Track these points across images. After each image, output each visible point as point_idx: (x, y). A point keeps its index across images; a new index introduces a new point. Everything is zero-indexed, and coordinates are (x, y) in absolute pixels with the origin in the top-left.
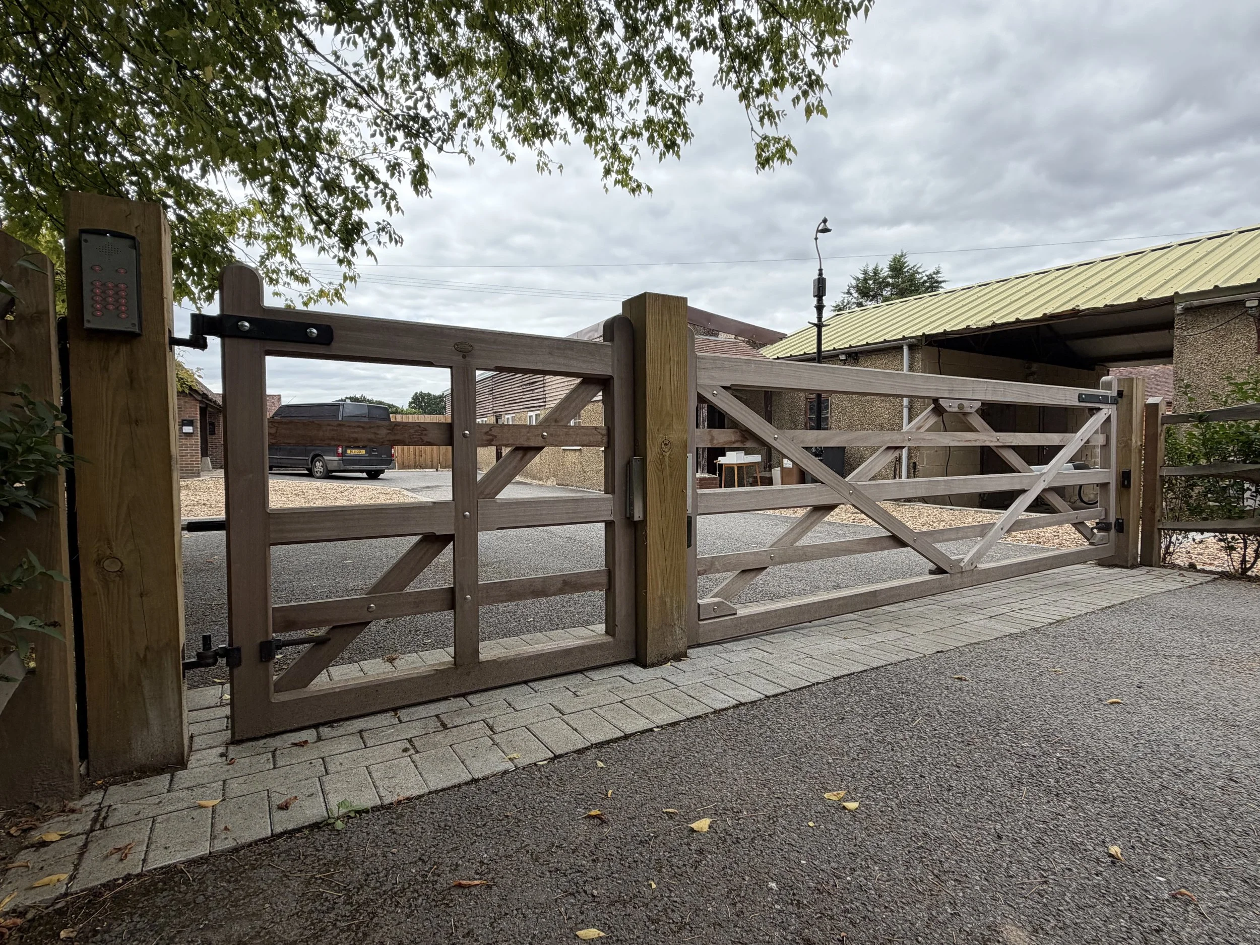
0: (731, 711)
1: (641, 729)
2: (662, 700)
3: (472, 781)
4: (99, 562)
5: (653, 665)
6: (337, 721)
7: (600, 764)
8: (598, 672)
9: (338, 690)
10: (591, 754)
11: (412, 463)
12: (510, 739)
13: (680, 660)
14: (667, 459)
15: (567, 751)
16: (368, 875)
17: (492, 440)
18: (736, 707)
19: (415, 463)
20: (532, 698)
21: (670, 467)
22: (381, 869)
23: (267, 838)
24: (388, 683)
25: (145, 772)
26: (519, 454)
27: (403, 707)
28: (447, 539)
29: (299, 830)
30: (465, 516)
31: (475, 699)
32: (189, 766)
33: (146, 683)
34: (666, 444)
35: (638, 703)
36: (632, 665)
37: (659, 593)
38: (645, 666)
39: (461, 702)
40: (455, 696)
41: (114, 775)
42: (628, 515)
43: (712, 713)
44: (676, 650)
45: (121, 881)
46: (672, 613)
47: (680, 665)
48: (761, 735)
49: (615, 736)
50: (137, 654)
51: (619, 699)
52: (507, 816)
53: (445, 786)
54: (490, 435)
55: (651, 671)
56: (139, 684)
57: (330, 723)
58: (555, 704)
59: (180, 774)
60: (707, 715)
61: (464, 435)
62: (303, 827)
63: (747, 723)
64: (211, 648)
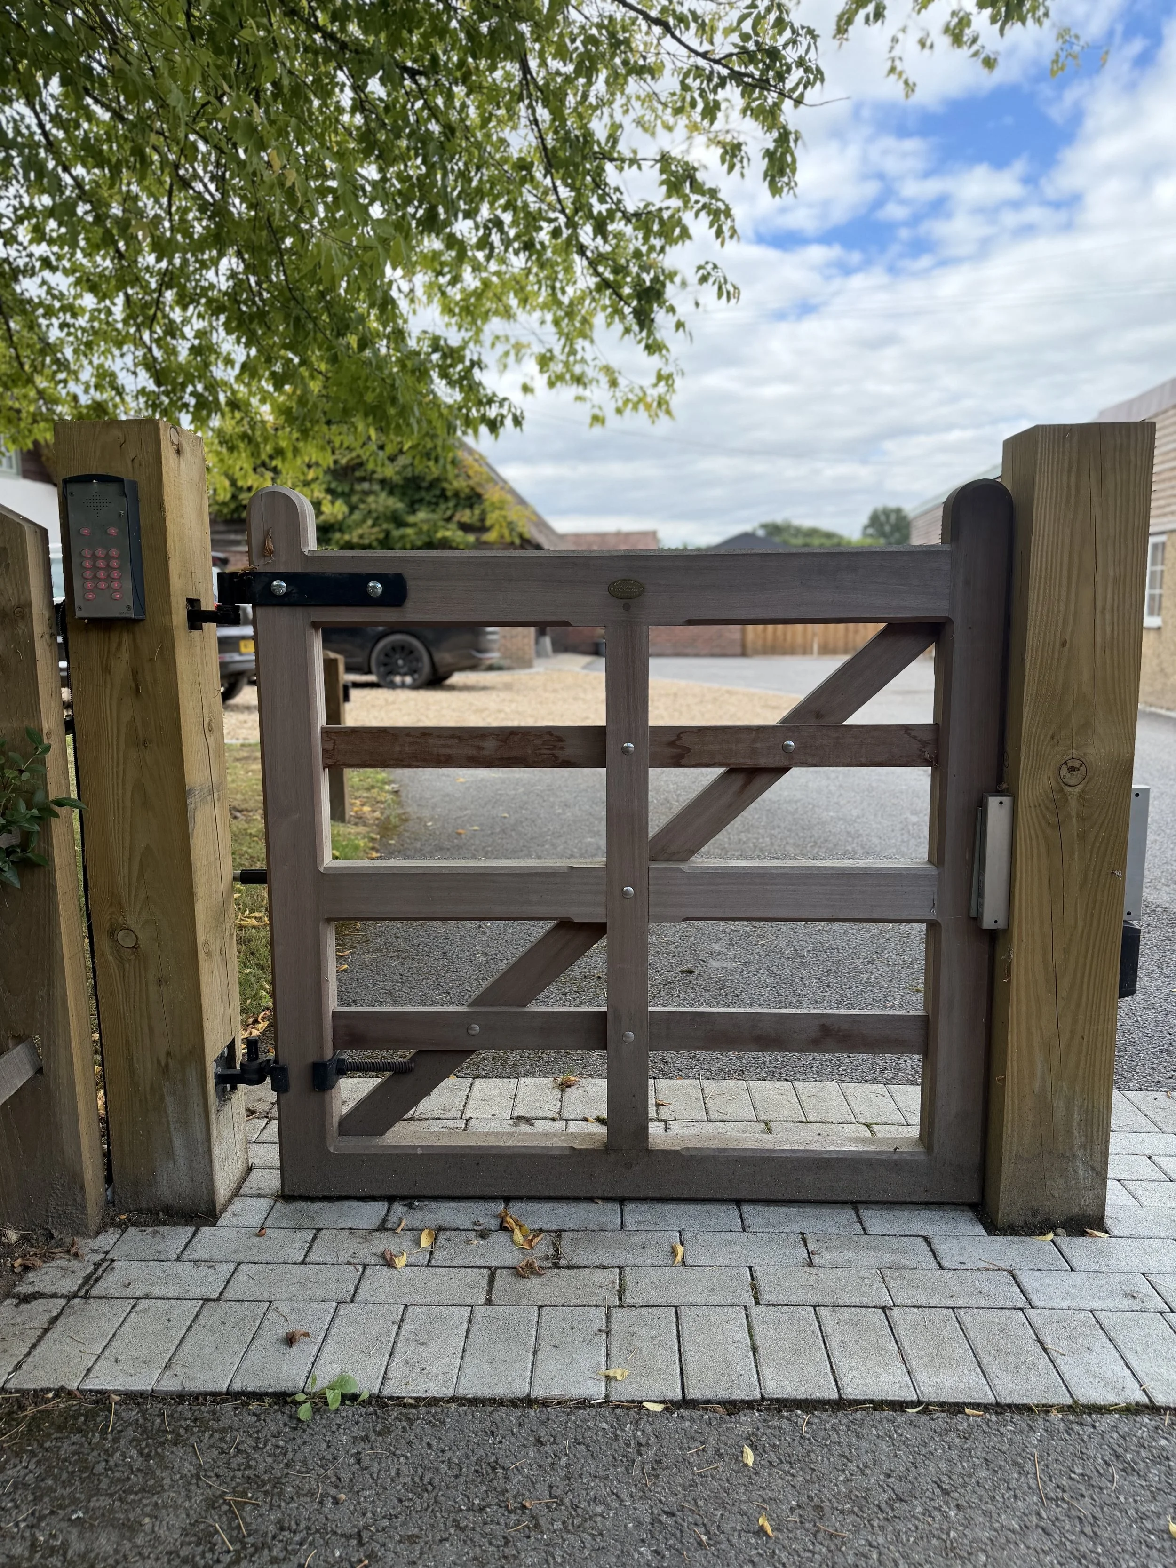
0: (1106, 1422)
1: (878, 1396)
2: (972, 1334)
3: (522, 1400)
4: (112, 933)
5: (1011, 1230)
6: (420, 1198)
7: (749, 1457)
8: (888, 1215)
9: (420, 1151)
10: (747, 1421)
11: (841, 644)
12: (635, 1328)
13: (1083, 1234)
14: (1073, 803)
15: (710, 1395)
16: (282, 1529)
17: (682, 756)
18: (1133, 1410)
19: (846, 644)
20: (728, 1243)
21: (1081, 819)
22: (303, 1525)
23: (220, 1394)
24: (494, 1155)
25: (172, 1216)
26: (738, 781)
27: (520, 1198)
28: (597, 930)
29: (258, 1396)
30: (624, 894)
31: (635, 1214)
32: (221, 1222)
33: (169, 1099)
34: (1072, 769)
35: (915, 1326)
36: (971, 1215)
37: (1037, 1085)
38: (992, 1228)
39: (609, 1214)
40: (606, 1199)
41: (140, 1211)
42: (973, 914)
43: (1061, 1409)
44: (1076, 1210)
45: (50, 1395)
46: (1069, 1132)
47: (1075, 1247)
48: (1143, 1517)
49: (817, 1395)
50: (159, 1061)
51: (887, 1301)
52: (524, 1507)
53: (479, 1395)
54: (679, 747)
55: (999, 1242)
56: (162, 1098)
57: (409, 1200)
58: (759, 1272)
59: (206, 1230)
60: (1046, 1409)
61: (625, 751)
62: (267, 1394)
63: (1129, 1470)
64: (257, 1058)
